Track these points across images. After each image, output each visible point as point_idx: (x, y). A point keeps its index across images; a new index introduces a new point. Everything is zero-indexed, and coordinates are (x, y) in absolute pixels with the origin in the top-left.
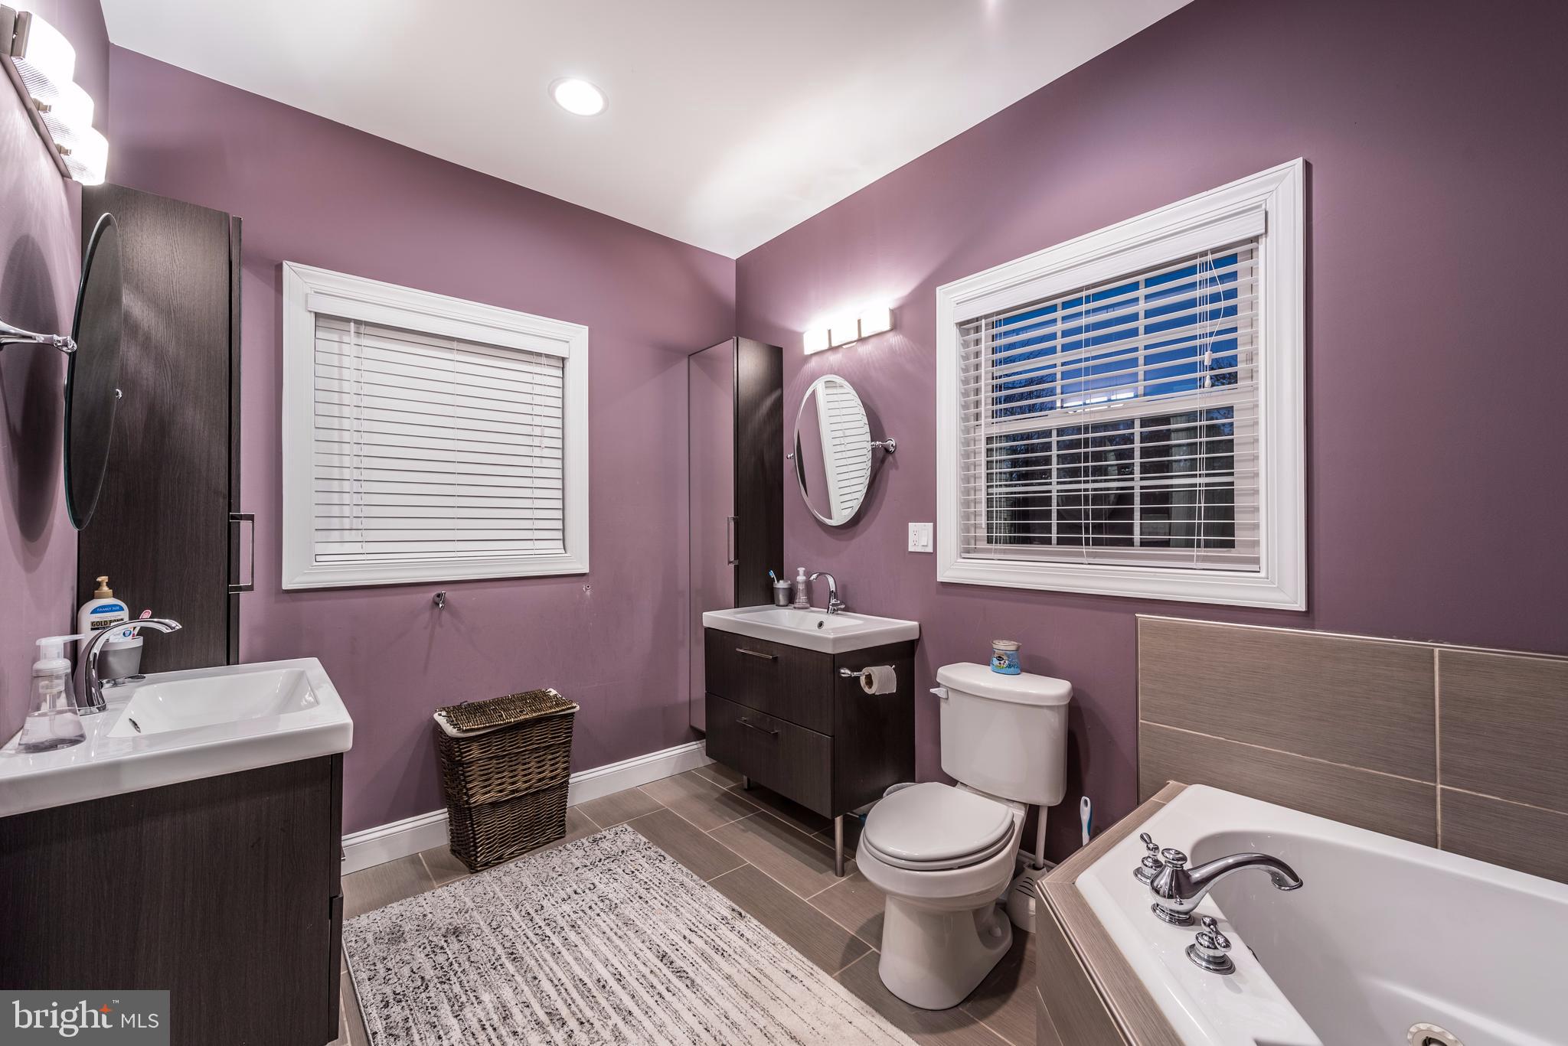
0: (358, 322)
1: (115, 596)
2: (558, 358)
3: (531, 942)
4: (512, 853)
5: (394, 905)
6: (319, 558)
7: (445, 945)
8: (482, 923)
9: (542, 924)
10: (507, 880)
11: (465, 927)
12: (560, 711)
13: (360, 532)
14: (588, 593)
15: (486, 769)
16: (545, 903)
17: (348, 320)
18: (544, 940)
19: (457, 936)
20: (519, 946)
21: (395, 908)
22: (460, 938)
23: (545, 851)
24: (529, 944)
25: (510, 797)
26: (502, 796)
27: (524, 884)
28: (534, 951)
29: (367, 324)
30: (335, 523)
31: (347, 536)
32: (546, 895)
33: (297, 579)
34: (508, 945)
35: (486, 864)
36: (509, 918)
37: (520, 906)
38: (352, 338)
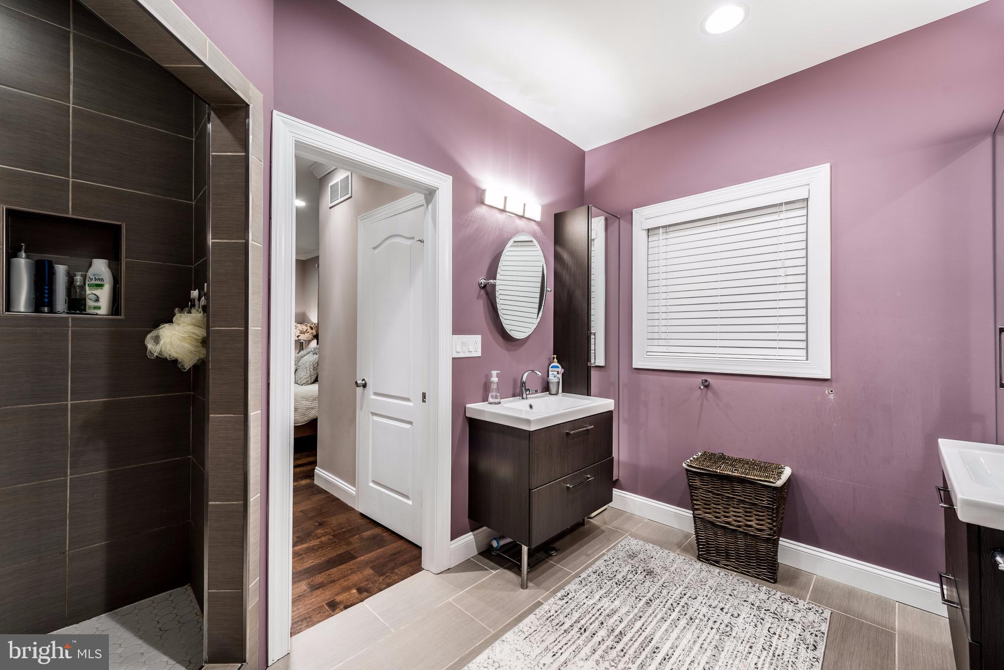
0: (663, 227)
1: (558, 362)
2: (803, 200)
3: (664, 605)
4: (727, 565)
5: (651, 545)
6: (648, 354)
7: (639, 572)
8: (663, 579)
9: (682, 604)
10: (704, 574)
11: (656, 574)
12: (757, 480)
13: (666, 340)
14: (832, 396)
15: (705, 497)
16: (700, 598)
17: (659, 228)
18: (670, 609)
19: (647, 575)
20: (658, 601)
21: (649, 547)
22: (647, 576)
23: (740, 577)
24: (662, 604)
25: (722, 525)
26: (717, 521)
27: (707, 583)
28: (659, 609)
29: (670, 226)
30: (656, 336)
31: (661, 342)
32: (707, 596)
33: (638, 363)
34: (656, 596)
35: (707, 560)
36: (675, 588)
37: (688, 589)
38: (662, 236)
